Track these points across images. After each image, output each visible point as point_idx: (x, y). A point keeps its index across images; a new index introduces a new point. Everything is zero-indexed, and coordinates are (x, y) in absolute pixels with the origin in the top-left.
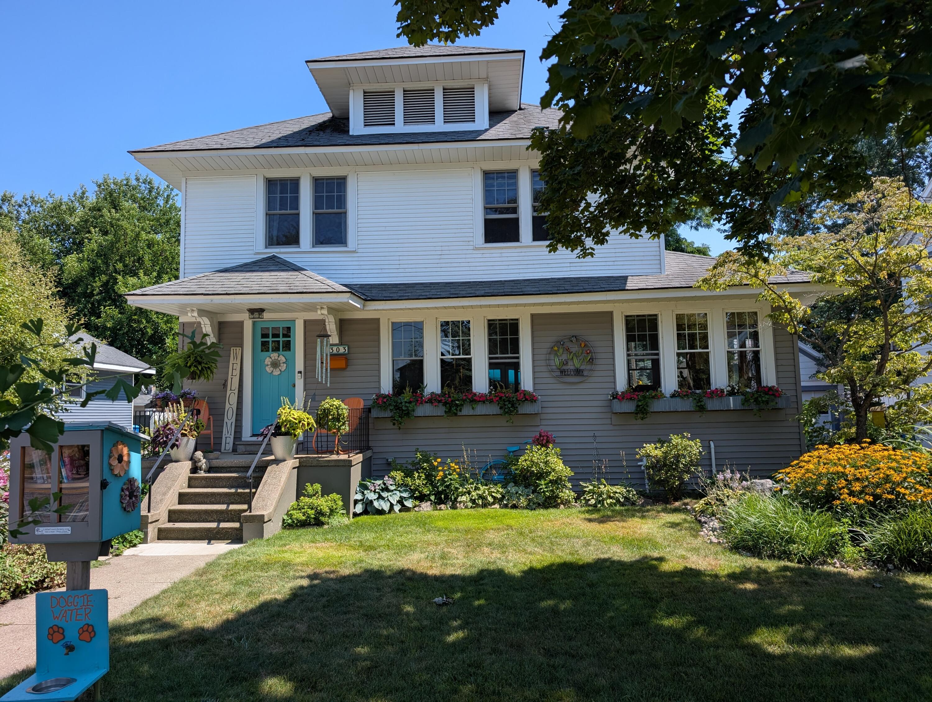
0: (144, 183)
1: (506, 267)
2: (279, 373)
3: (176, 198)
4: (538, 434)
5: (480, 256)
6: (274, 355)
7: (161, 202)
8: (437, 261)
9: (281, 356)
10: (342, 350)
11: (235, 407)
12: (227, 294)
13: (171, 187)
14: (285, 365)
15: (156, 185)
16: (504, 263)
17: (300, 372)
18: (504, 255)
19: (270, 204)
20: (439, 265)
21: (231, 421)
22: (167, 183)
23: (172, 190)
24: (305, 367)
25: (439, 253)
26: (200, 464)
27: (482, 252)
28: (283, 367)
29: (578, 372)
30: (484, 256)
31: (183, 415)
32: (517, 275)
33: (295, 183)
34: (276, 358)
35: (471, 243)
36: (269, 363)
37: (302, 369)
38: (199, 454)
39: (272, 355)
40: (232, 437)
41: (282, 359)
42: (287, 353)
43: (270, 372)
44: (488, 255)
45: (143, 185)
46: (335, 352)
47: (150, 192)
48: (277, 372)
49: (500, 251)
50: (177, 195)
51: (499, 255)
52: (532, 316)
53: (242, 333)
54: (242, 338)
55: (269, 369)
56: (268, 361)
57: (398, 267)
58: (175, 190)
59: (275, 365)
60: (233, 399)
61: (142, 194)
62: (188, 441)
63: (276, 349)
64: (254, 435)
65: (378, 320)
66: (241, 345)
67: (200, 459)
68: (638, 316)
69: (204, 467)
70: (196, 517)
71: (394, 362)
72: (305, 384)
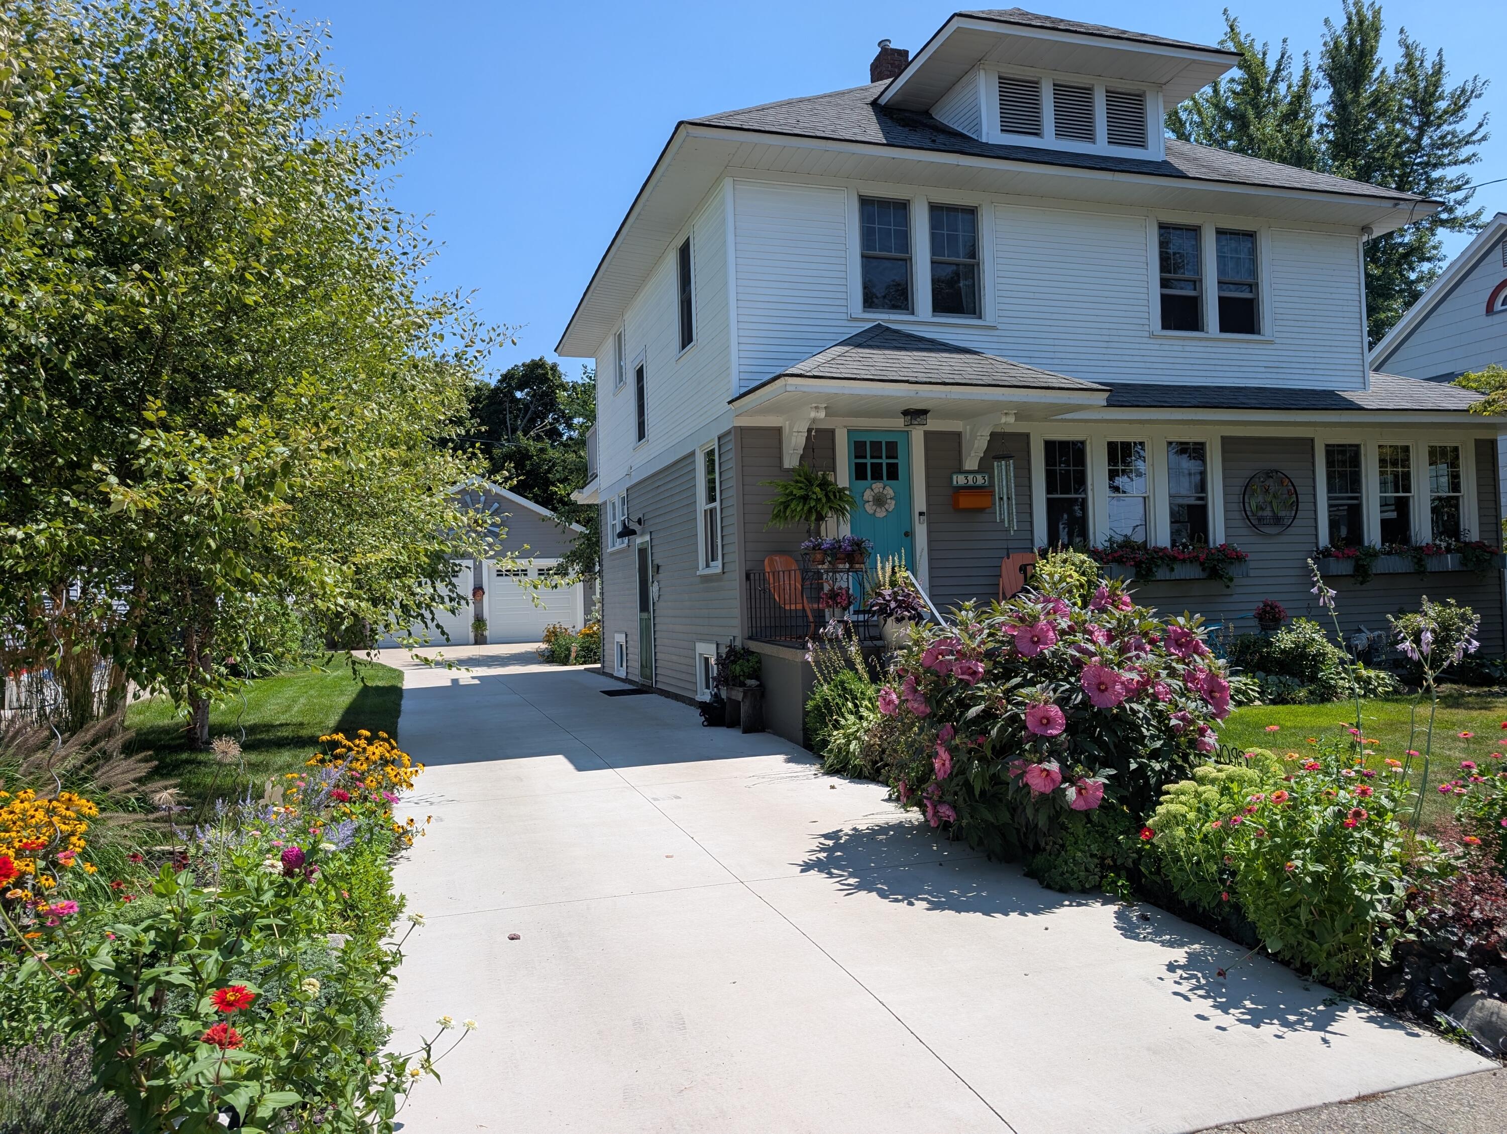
1: (1190, 367)
4: (1261, 605)
5: (1157, 347)
6: (878, 486)
8: (1104, 351)
10: (980, 480)
12: (930, 383)
16: (1188, 361)
17: (921, 514)
18: (1187, 349)
19: (868, 236)
20: (1106, 357)
24: (929, 504)
25: (1106, 338)
27: (1159, 341)
28: (891, 504)
29: (1277, 520)
30: (1164, 348)
32: (1204, 379)
33: (902, 207)
35: (1147, 328)
37: (924, 509)
41: (889, 492)
42: (894, 483)
43: (871, 512)
44: (1167, 348)
46: (971, 483)
48: (881, 513)
49: (1181, 342)
51: (1180, 348)
52: (1223, 438)
53: (833, 448)
55: (870, 508)
56: (868, 496)
57: (1052, 355)
63: (877, 476)
65: (1028, 435)
66: (833, 469)
68: (1339, 446)
71: (1048, 500)
72: (930, 532)
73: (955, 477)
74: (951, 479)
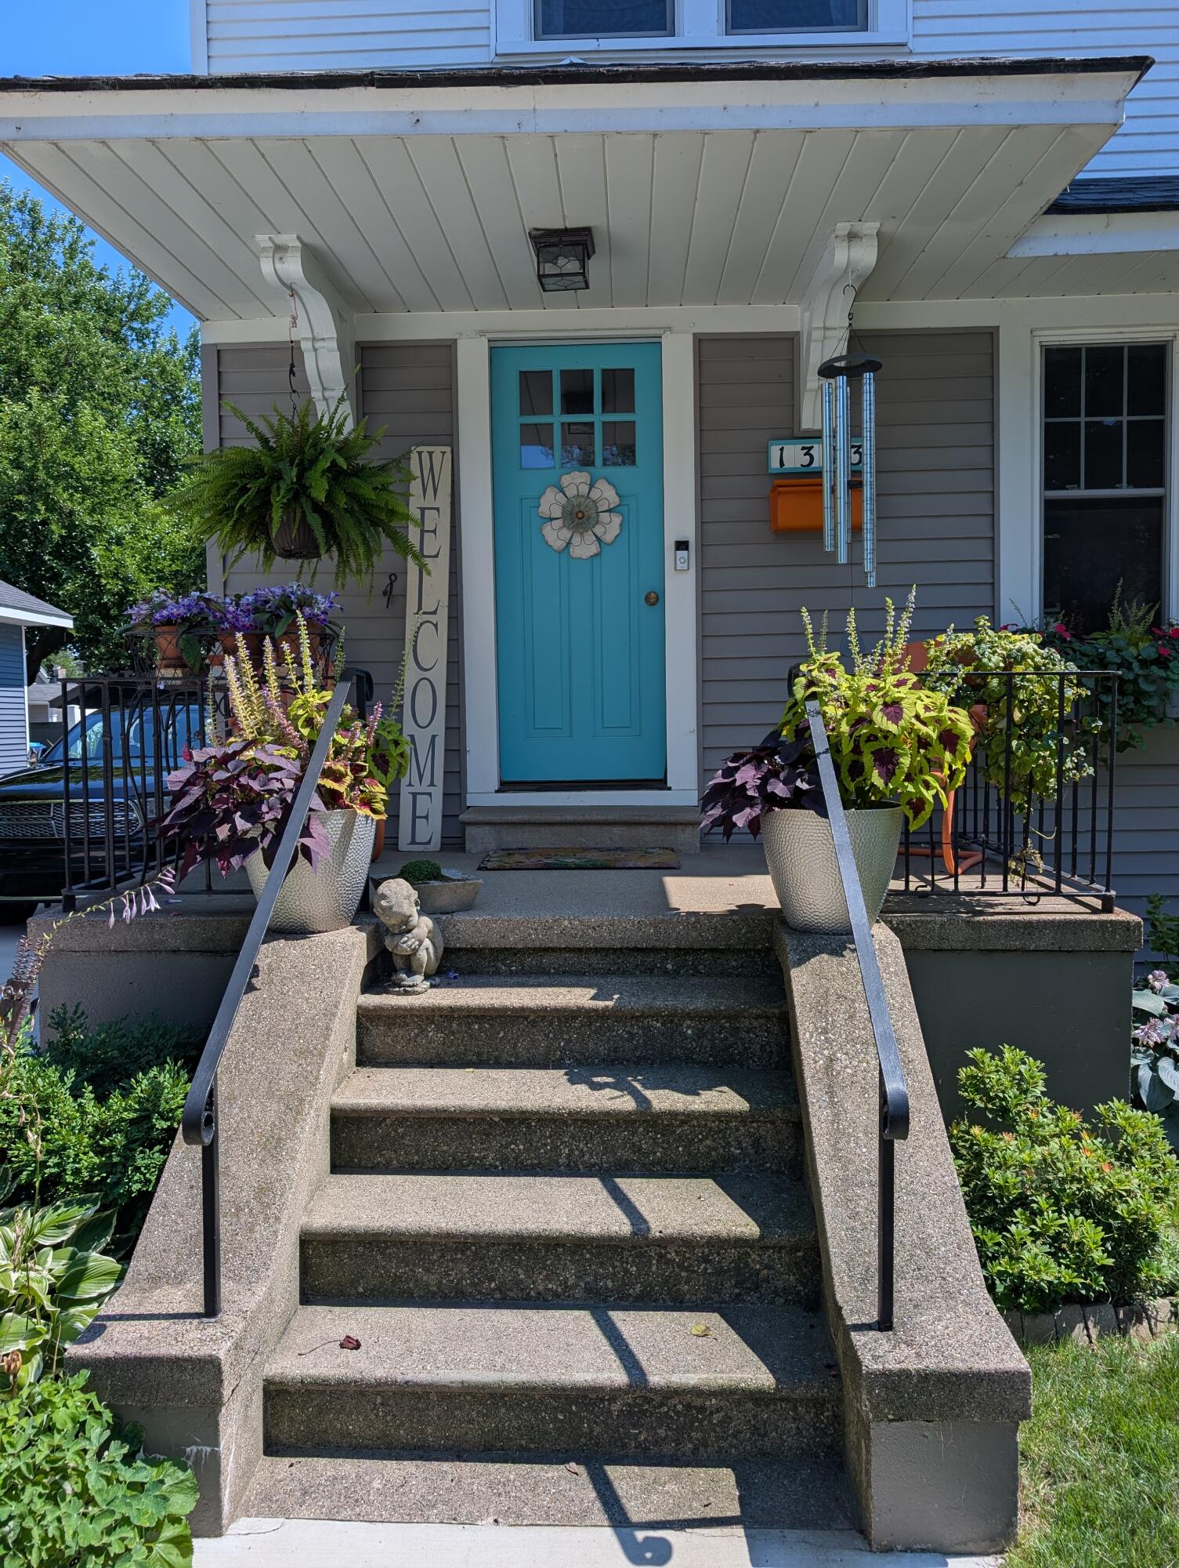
0: (20, 210)
2: (594, 549)
3: (90, 250)
6: (576, 480)
7: (58, 255)
9: (602, 485)
11: (439, 676)
13: (79, 222)
14: (617, 520)
15: (46, 215)
17: (682, 545)
21: (430, 732)
22: (69, 215)
23: (81, 229)
24: (702, 522)
26: (408, 943)
28: (610, 527)
31: (314, 698)
34: (584, 489)
36: (557, 512)
37: (689, 533)
38: (399, 894)
39: (566, 480)
40: (438, 792)
41: (606, 494)
42: (622, 472)
43: (559, 544)
45: (18, 215)
47: (34, 229)
48: (585, 548)
50: (92, 243)
53: (450, 388)
54: (451, 411)
55: (555, 535)
56: (551, 503)
58: (87, 230)
59: (579, 517)
60: (433, 647)
61: (18, 235)
62: (348, 830)
63: (581, 457)
64: (505, 786)
65: (992, 334)
66: (449, 437)
67: (406, 920)
69: (426, 953)
70: (460, 1272)
71: (1049, 506)
72: (703, 591)
73: (775, 451)
74: (766, 453)
